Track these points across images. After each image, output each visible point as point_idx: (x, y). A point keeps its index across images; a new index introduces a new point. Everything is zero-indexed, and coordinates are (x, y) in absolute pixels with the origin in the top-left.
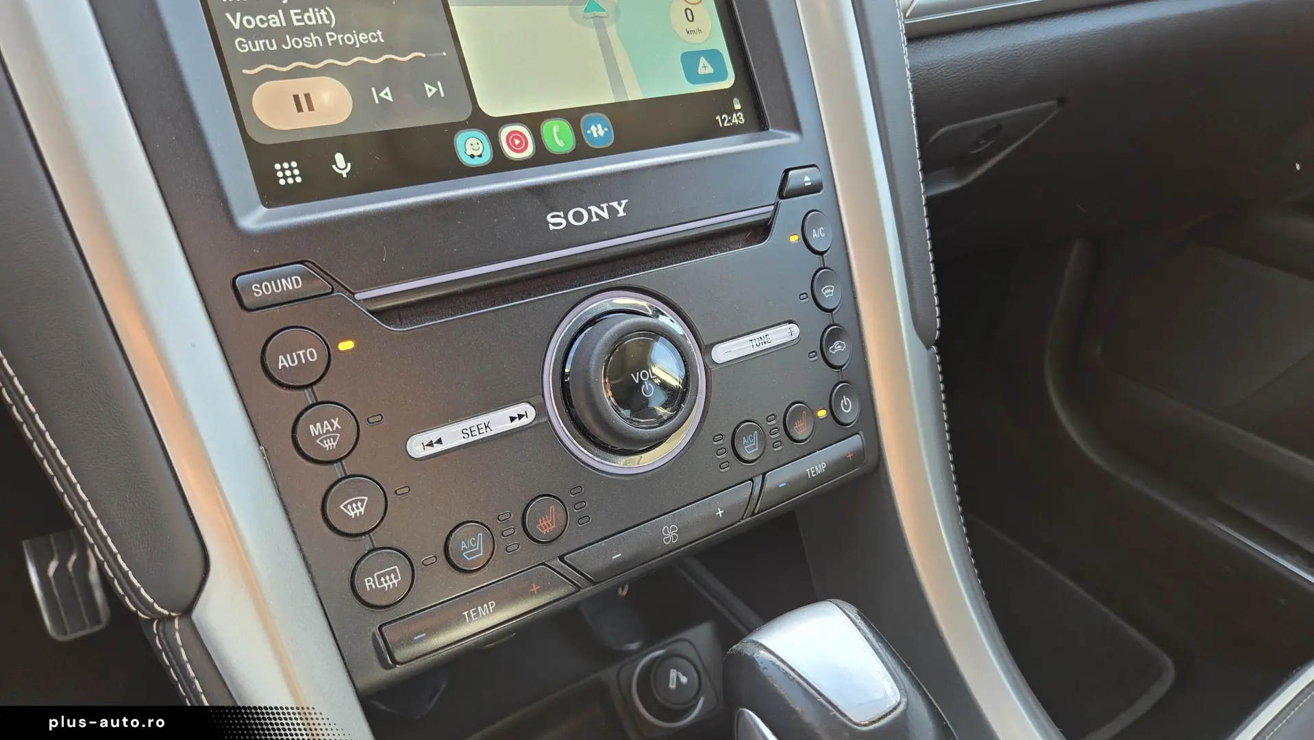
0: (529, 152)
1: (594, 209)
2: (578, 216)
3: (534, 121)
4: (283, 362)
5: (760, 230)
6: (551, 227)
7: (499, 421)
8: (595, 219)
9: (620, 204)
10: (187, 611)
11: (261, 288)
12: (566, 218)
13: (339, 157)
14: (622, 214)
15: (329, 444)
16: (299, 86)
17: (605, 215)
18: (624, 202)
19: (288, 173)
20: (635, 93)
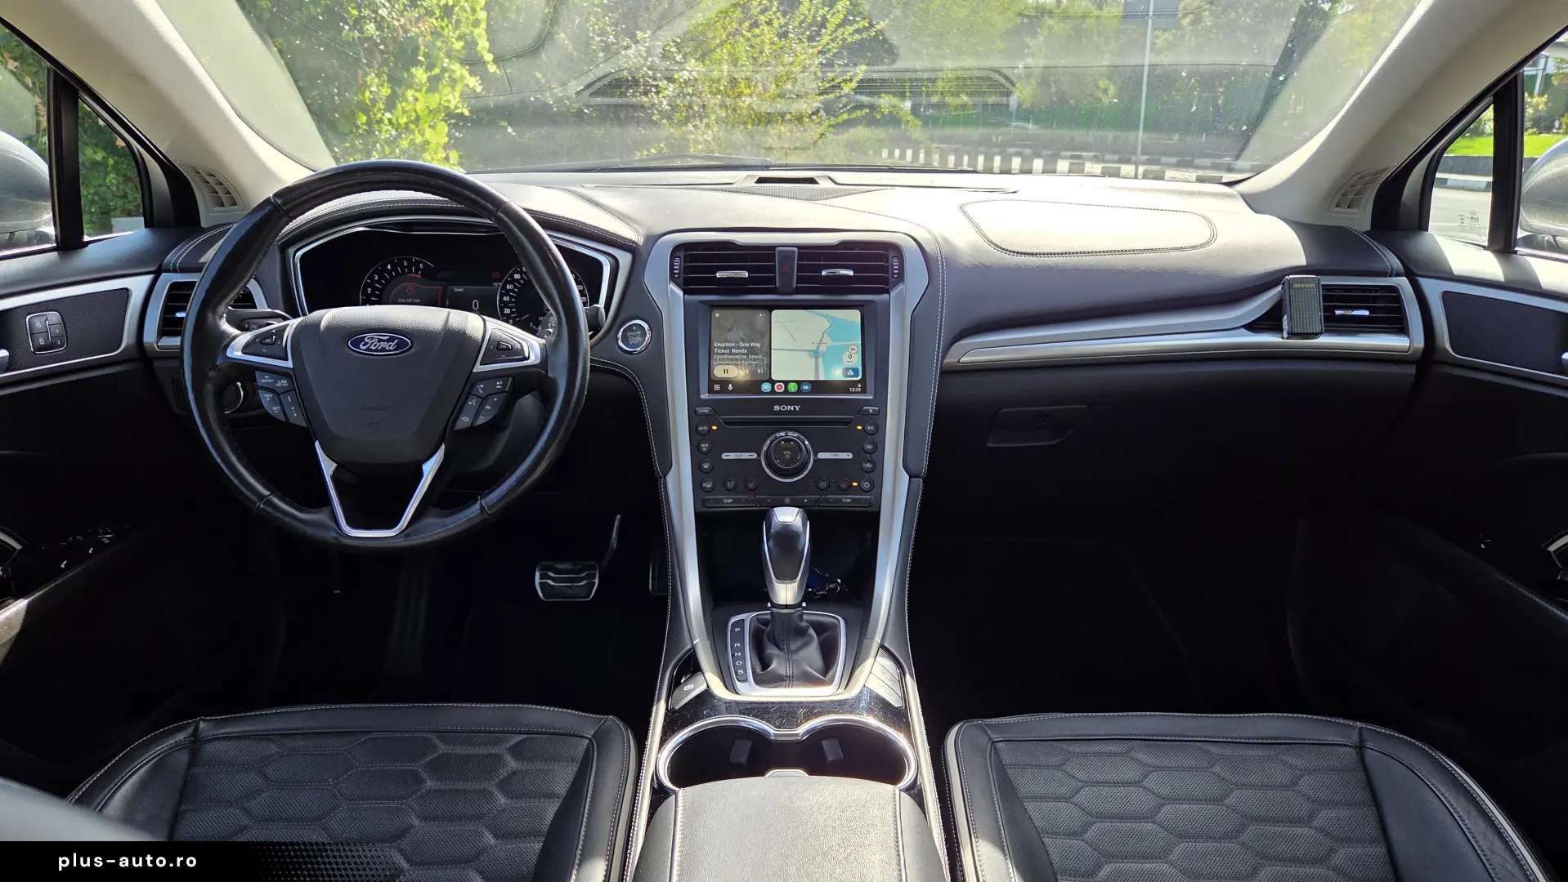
0: (782, 390)
1: (786, 407)
2: (784, 408)
3: (786, 383)
4: (700, 428)
5: (847, 423)
6: (775, 410)
7: (746, 456)
8: (789, 409)
9: (798, 406)
10: (665, 476)
11: (702, 411)
12: (780, 407)
13: (730, 385)
14: (797, 409)
15: (704, 449)
16: (726, 367)
17: (792, 409)
19: (717, 387)
20: (822, 378)
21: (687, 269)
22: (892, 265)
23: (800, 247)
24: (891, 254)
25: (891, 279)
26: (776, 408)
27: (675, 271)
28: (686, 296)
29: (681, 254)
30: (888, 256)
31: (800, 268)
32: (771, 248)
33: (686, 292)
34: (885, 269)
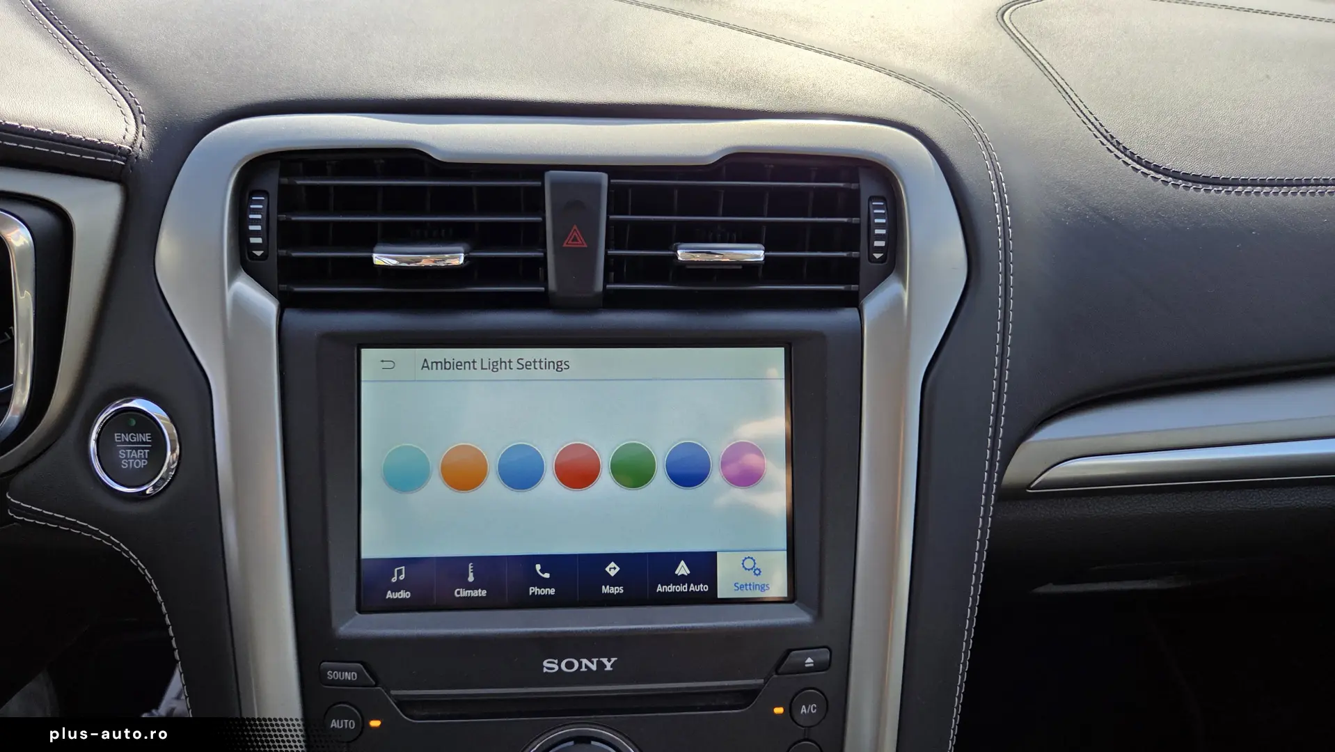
1: (585, 661)
2: (570, 665)
4: (334, 725)
6: (545, 670)
8: (584, 669)
9: (609, 661)
11: (332, 674)
12: (559, 664)
14: (608, 668)
17: (594, 667)
18: (613, 660)
21: (289, 235)
22: (870, 226)
23: (616, 170)
24: (867, 188)
25: (865, 265)
26: (550, 666)
27: (253, 240)
28: (292, 316)
29: (272, 181)
30: (858, 192)
31: (617, 235)
32: (534, 171)
33: (286, 302)
34: (851, 237)
